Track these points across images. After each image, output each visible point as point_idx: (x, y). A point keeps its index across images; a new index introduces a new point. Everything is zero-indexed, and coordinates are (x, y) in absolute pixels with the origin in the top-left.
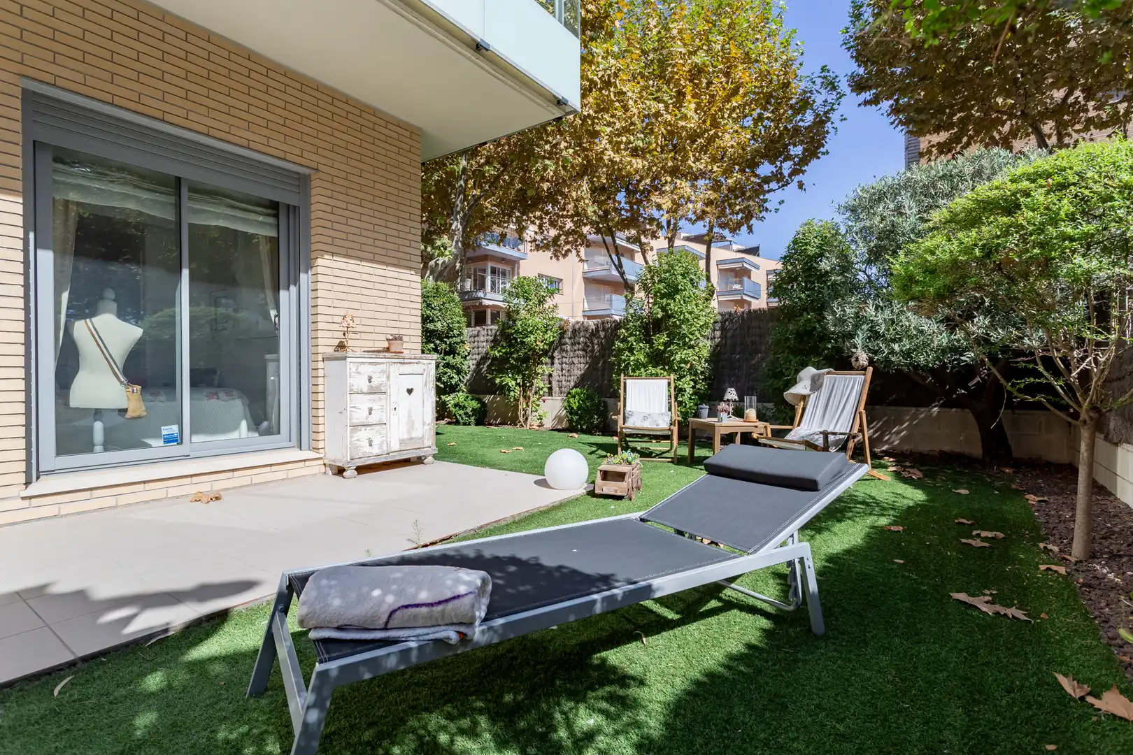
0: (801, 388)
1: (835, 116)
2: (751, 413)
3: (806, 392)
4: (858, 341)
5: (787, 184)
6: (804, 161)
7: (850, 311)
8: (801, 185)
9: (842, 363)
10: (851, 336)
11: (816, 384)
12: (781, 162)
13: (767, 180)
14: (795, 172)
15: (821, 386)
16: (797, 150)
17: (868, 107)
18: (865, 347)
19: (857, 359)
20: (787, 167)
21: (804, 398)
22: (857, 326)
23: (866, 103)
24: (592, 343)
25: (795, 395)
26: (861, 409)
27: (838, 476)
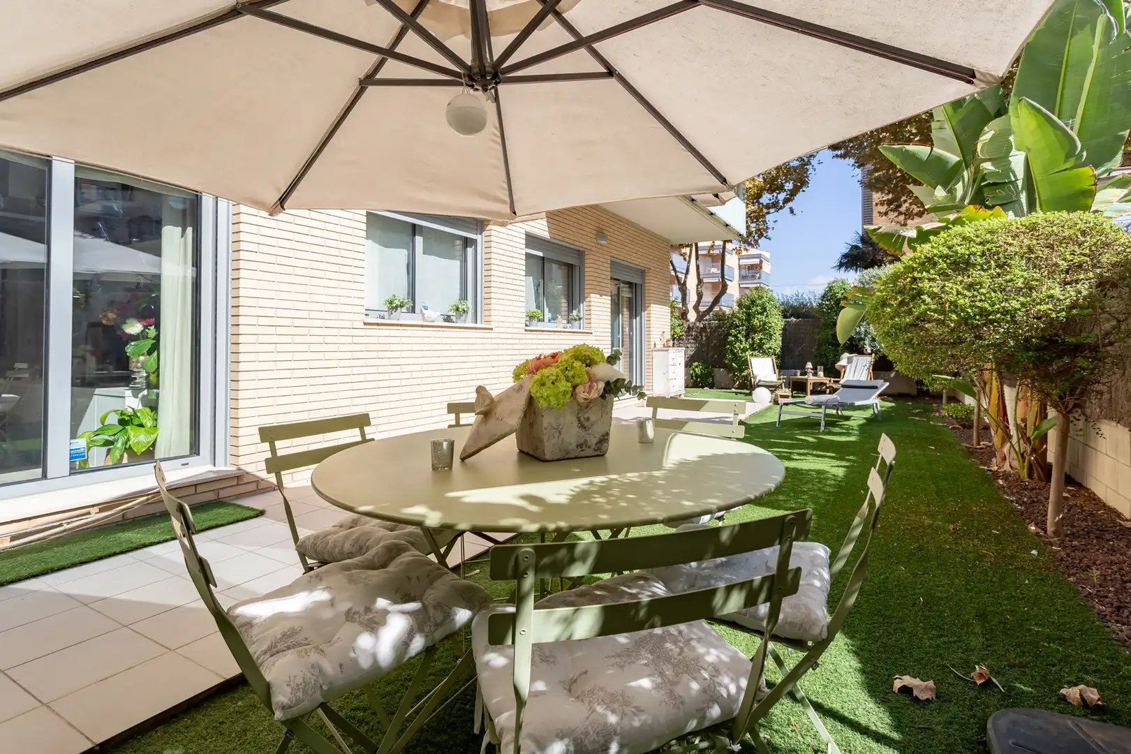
0: (843, 362)
1: (814, 162)
2: (821, 374)
3: (845, 364)
4: (866, 342)
5: (781, 208)
6: (793, 193)
7: (863, 329)
8: (792, 211)
9: (861, 352)
10: (864, 340)
11: (850, 361)
12: (778, 194)
13: (768, 207)
14: (786, 201)
15: (852, 362)
16: (789, 186)
17: (839, 159)
18: (870, 345)
19: (866, 350)
20: (782, 196)
21: (844, 367)
22: (865, 335)
23: (837, 156)
24: (701, 336)
25: (840, 366)
26: (871, 371)
27: (882, 385)
